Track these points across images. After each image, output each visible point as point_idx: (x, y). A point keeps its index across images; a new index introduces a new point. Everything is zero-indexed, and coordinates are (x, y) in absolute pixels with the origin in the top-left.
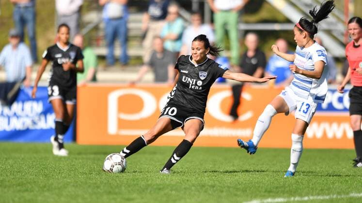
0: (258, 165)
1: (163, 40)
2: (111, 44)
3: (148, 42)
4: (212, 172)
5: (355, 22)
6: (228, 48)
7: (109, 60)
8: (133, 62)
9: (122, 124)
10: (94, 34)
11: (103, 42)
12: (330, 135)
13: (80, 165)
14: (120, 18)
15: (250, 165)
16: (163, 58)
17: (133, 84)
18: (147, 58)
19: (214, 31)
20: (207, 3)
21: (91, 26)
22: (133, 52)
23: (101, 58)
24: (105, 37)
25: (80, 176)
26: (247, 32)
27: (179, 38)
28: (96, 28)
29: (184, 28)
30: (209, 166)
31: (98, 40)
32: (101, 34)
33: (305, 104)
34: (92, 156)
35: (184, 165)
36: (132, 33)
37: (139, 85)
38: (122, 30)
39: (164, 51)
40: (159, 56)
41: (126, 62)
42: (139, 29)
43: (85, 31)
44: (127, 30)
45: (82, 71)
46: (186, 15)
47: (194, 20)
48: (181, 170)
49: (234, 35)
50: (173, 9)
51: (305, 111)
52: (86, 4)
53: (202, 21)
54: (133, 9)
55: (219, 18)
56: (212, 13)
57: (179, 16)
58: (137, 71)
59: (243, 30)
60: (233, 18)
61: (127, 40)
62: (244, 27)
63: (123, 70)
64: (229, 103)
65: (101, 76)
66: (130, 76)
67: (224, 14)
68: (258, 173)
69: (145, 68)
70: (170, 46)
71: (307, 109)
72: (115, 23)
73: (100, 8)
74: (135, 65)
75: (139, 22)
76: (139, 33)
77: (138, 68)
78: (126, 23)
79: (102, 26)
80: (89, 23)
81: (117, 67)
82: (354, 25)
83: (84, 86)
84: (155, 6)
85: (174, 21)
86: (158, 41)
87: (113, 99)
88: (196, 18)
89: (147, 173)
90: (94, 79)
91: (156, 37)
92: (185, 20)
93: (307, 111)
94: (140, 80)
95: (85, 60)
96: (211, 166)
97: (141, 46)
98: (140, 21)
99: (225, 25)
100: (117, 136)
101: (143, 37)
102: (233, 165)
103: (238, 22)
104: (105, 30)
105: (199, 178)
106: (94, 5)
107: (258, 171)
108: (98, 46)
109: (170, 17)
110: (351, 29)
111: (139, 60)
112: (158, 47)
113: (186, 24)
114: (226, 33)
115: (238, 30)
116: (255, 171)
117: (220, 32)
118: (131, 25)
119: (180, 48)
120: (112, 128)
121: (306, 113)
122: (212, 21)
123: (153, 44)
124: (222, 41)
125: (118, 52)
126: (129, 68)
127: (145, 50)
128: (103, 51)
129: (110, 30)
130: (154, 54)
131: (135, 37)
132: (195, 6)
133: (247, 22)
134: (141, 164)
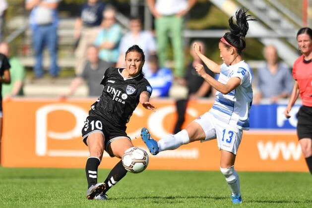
0: (205, 190)
1: (98, 49)
2: (39, 54)
3: (81, 52)
4: (154, 198)
5: (306, 32)
6: (171, 58)
7: (37, 72)
8: (63, 74)
9: (52, 144)
10: (19, 42)
11: (30, 52)
12: (286, 156)
13: (4, 190)
14: (49, 25)
15: (196, 190)
16: (98, 70)
17: (64, 99)
18: (79, 70)
19: (155, 38)
20: (148, 7)
21: (16, 34)
22: (63, 62)
23: (28, 69)
24: (32, 45)
25: (5, 203)
26: (192, 40)
27: (116, 46)
28: (23, 35)
29: (122, 36)
30: (151, 192)
31: (24, 48)
32: (28, 42)
33: (227, 132)
34: (18, 180)
35: (122, 191)
36: (63, 41)
37: (71, 99)
38: (51, 38)
39: (99, 61)
40: (93, 67)
41: (56, 74)
42: (71, 36)
43: (10, 39)
44: (57, 38)
45: (8, 82)
46: (124, 20)
47: (132, 26)
48: (118, 195)
49: (177, 43)
50: (109, 14)
51: (229, 140)
52: (11, 8)
53: (142, 28)
54: (64, 14)
55: (161, 24)
56: (153, 18)
57: (116, 21)
58: (69, 84)
59: (187, 38)
60: (176, 24)
61: (57, 49)
62: (189, 34)
63: (53, 83)
64: (173, 120)
65: (28, 90)
66: (61, 89)
67: (167, 20)
68: (205, 199)
69: (77, 81)
70: (105, 55)
71: (231, 137)
72: (44, 30)
73: (27, 13)
74: (66, 77)
75: (70, 28)
76: (71, 41)
77: (69, 80)
78: (56, 29)
79: (29, 33)
80: (14, 30)
81: (46, 80)
82: (304, 36)
83: (9, 101)
84: (89, 10)
85: (109, 27)
86: (92, 50)
87: (41, 116)
88: (135, 23)
89: (79, 199)
90: (21, 93)
91: (90, 45)
92: (123, 27)
93: (231, 139)
94: (72, 94)
95: (12, 70)
96: (152, 192)
97: (73, 56)
98: (72, 28)
99: (168, 32)
100: (46, 158)
101: (76, 45)
102: (178, 190)
103: (183, 29)
104: (33, 37)
105: (139, 205)
106: (21, 10)
107: (205, 198)
108: (24, 55)
109: (106, 23)
110: (301, 41)
111: (71, 71)
112: (92, 57)
113: (124, 31)
114: (169, 41)
115: (183, 38)
116: (202, 197)
117: (162, 40)
118: (62, 33)
119: (117, 58)
120: (41, 148)
121: (230, 142)
122: (153, 28)
123: (86, 53)
124: (164, 50)
125: (47, 62)
126: (59, 81)
127: (78, 61)
128: (31, 62)
129: (38, 39)
130: (87, 65)
131: (67, 46)
132: (134, 11)
133: (193, 29)
134: (74, 189)
